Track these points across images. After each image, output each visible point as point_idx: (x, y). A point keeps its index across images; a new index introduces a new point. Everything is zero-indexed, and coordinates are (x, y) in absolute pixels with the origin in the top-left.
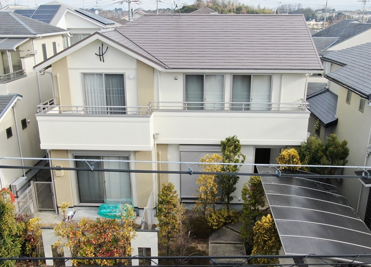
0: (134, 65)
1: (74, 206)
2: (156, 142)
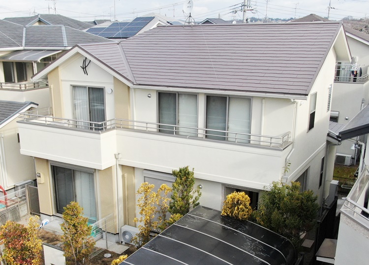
1: (53, 215)
2: (117, 162)
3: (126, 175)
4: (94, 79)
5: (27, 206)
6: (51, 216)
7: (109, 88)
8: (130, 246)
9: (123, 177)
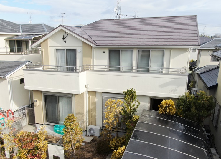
0: (81, 44)
1: (44, 124)
2: (87, 89)
3: (91, 96)
4: (70, 44)
5: (27, 120)
6: (43, 124)
7: (79, 49)
8: (94, 137)
9: (89, 98)
